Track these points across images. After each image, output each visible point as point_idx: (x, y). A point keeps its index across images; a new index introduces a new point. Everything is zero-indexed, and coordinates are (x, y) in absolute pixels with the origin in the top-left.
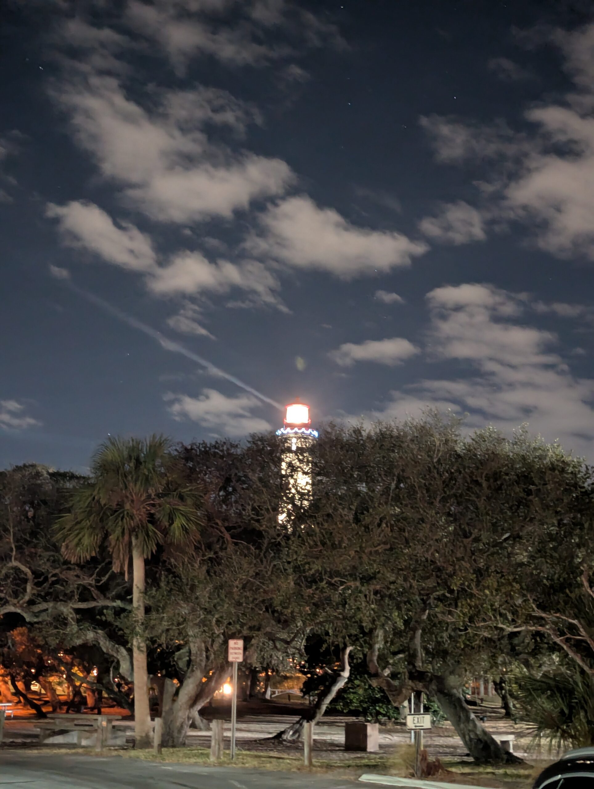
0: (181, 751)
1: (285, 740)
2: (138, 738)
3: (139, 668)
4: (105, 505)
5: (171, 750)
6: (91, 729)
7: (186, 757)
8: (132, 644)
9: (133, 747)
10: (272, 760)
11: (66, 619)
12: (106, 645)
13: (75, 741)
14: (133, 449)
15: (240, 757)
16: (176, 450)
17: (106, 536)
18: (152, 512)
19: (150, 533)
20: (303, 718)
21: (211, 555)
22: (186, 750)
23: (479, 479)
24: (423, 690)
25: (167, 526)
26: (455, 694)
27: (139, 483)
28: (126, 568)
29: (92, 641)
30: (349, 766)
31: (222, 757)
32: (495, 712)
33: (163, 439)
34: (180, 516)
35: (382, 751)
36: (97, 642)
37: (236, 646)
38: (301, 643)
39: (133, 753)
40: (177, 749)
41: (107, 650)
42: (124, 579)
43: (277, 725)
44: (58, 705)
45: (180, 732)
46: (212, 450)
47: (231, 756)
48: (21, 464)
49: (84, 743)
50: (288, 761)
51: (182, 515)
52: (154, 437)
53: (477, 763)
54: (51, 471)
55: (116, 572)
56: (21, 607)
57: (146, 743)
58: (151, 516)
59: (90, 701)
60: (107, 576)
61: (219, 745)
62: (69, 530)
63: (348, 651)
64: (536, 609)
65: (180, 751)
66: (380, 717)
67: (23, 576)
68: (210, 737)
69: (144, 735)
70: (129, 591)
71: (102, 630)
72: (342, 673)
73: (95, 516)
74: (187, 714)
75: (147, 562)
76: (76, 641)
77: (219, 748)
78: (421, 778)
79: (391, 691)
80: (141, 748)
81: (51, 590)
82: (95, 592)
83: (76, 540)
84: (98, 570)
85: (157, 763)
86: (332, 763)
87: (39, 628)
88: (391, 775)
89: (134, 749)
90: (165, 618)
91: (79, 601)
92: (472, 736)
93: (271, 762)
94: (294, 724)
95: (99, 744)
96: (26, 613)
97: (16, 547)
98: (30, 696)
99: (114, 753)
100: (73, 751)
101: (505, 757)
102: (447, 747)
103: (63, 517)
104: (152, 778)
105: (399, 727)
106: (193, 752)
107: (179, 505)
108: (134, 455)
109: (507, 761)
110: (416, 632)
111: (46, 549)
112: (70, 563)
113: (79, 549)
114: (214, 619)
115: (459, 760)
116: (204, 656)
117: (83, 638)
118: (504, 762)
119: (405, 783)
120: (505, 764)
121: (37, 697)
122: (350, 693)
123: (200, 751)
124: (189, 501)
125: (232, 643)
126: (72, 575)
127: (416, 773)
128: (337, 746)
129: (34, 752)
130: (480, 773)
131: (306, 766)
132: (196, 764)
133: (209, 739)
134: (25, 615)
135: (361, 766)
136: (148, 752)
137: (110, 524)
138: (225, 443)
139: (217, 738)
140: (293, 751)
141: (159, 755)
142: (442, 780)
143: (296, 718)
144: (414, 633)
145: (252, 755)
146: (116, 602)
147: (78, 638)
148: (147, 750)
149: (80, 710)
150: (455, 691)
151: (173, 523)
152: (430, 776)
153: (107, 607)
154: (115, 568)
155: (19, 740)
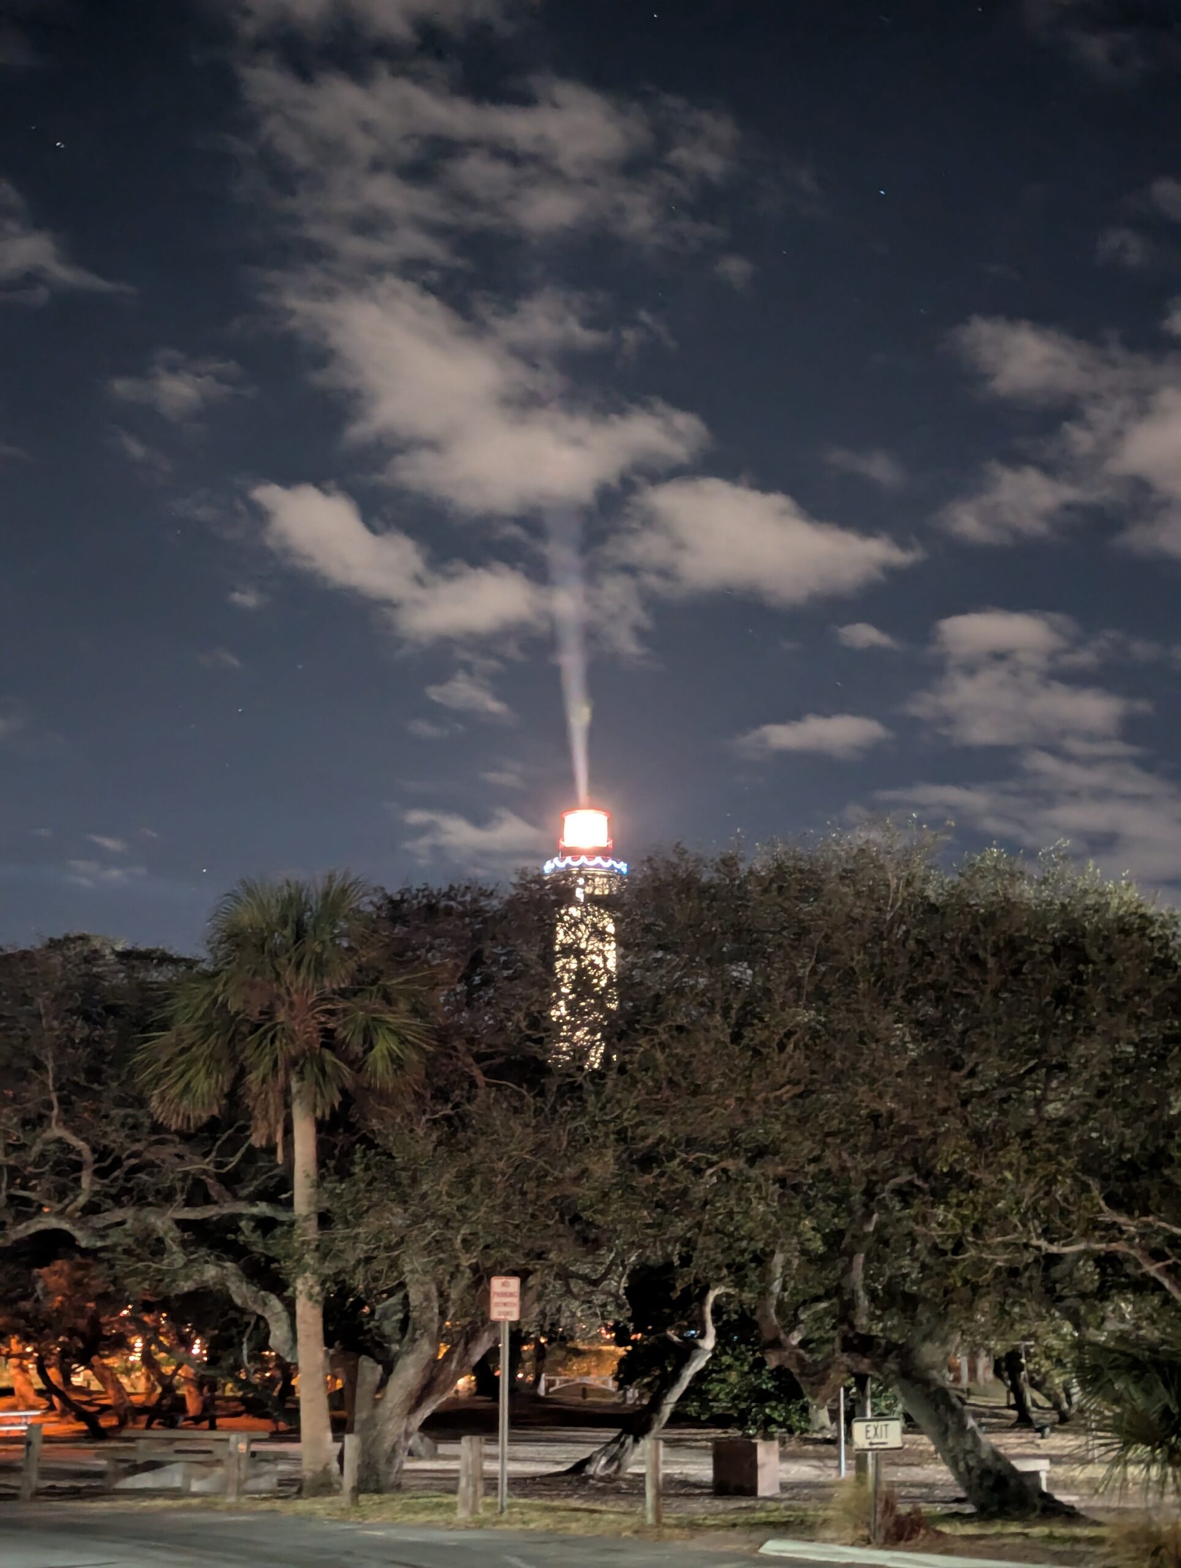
0: (399, 1501)
1: (592, 1477)
2: (308, 1475)
3: (307, 1336)
4: (237, 1013)
5: (376, 1497)
6: (209, 1461)
7: (408, 1512)
8: (295, 1289)
9: (299, 1492)
10: (579, 1514)
11: (160, 1240)
12: (241, 1292)
13: (177, 1482)
14: (290, 901)
15: (516, 1510)
16: (371, 903)
17: (241, 1075)
18: (330, 1026)
19: (329, 1069)
20: (626, 1431)
21: (448, 1110)
22: (404, 1499)
23: (981, 953)
24: (870, 1373)
25: (361, 1055)
26: (935, 1380)
27: (303, 971)
28: (279, 1138)
29: (215, 1284)
30: (734, 1525)
31: (481, 1510)
32: (996, 1416)
33: (348, 882)
34: (386, 1032)
35: (786, 1495)
36: (223, 1284)
37: (504, 1290)
38: (619, 1283)
39: (302, 1505)
40: (386, 1496)
41: (245, 1301)
42: (274, 1161)
43: (570, 1447)
44: (129, 1413)
45: (390, 1461)
46: (443, 903)
47: (499, 1507)
48: (58, 936)
49: (196, 1486)
50: (611, 1517)
51: (391, 1031)
52: (331, 878)
53: (984, 1514)
54: (119, 948)
55: (257, 1145)
56: (70, 1218)
57: (324, 1486)
58: (328, 1034)
59: (193, 1406)
60: (239, 1155)
61: (475, 1486)
62: (167, 1064)
63: (711, 1297)
64: (1106, 1208)
65: (393, 1500)
66: (773, 1428)
67: (73, 1156)
68: (457, 1471)
69: (319, 1468)
70: (286, 1183)
71: (232, 1261)
72: (701, 1343)
73: (218, 1037)
74: (404, 1424)
75: (321, 1126)
76: (182, 1283)
77: (475, 1492)
78: (883, 1546)
79: (808, 1375)
80: (315, 1495)
81: (129, 1185)
82: (215, 1189)
83: (181, 1085)
84: (219, 1143)
85: (353, 1523)
86: (699, 1518)
87: (108, 1260)
88: (825, 1541)
89: (301, 1498)
90: (363, 1236)
91: (186, 1206)
92: (971, 1463)
93: (578, 1520)
94: (608, 1444)
95: (232, 1489)
96: (81, 1229)
97: (59, 1099)
98: (74, 1397)
99: (265, 1506)
100: (181, 1502)
101: (1037, 1501)
102: (913, 1485)
103: (154, 1038)
104: (348, 1553)
105: (810, 1448)
106: (421, 1500)
107: (381, 1012)
108: (292, 914)
109: (1045, 1509)
110: (855, 1258)
111: (120, 1103)
112: (167, 1130)
113: (185, 1102)
114: (459, 1237)
115: (946, 1511)
116: (436, 1310)
117: (195, 1277)
118: (1038, 1512)
119: (854, 1556)
120: (1039, 1517)
121: (85, 1398)
122: (712, 1381)
123: (435, 1500)
124: (403, 1006)
125: (497, 1284)
126: (170, 1154)
127: (875, 1538)
128: (697, 1485)
129: (100, 1507)
130: (999, 1535)
131: (651, 1526)
132: (428, 1525)
133: (454, 1475)
134: (77, 1234)
135: (756, 1524)
136: (332, 1503)
137: (248, 1052)
138: (467, 888)
139: (470, 1472)
140: (612, 1497)
141: (354, 1509)
142: (927, 1550)
143: (612, 1433)
144: (851, 1262)
145: (536, 1505)
146: (257, 1206)
147: (188, 1277)
148: (329, 1499)
149: (177, 1422)
150: (934, 1374)
151: (371, 1047)
152: (902, 1543)
153: (240, 1216)
154: (257, 1140)
155: (65, 1484)
